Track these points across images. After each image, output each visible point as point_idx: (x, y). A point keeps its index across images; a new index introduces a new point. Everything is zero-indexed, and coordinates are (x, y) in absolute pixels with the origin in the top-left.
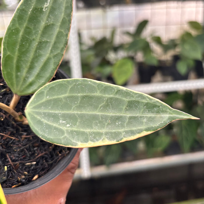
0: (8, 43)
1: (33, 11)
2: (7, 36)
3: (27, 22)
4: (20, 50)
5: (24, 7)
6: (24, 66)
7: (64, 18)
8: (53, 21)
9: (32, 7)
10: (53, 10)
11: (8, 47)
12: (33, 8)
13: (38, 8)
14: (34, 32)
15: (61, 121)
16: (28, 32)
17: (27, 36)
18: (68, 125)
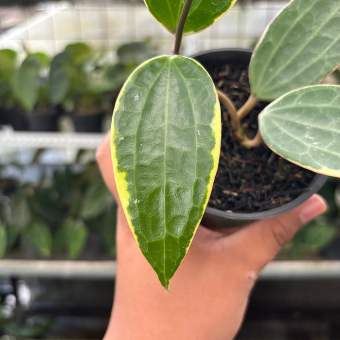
14: (315, 22)
15: (306, 136)
16: (307, 19)
18: (315, 143)
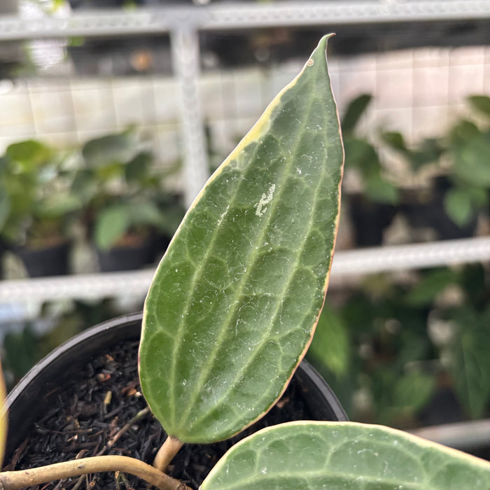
0: (160, 303)
1: (228, 218)
2: (159, 284)
3: (211, 246)
4: (190, 320)
5: (206, 209)
6: (200, 362)
7: (313, 234)
8: (282, 243)
9: (228, 208)
10: (282, 212)
11: (158, 313)
12: (229, 210)
13: (244, 210)
14: (229, 271)
16: (214, 271)
17: (211, 283)
